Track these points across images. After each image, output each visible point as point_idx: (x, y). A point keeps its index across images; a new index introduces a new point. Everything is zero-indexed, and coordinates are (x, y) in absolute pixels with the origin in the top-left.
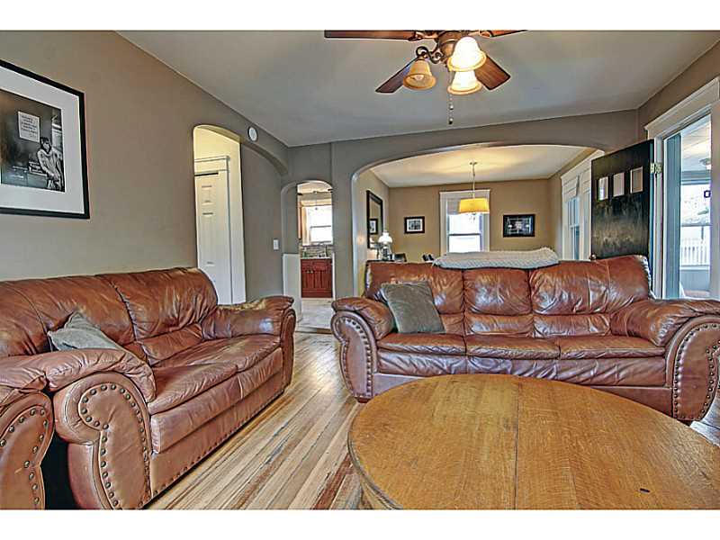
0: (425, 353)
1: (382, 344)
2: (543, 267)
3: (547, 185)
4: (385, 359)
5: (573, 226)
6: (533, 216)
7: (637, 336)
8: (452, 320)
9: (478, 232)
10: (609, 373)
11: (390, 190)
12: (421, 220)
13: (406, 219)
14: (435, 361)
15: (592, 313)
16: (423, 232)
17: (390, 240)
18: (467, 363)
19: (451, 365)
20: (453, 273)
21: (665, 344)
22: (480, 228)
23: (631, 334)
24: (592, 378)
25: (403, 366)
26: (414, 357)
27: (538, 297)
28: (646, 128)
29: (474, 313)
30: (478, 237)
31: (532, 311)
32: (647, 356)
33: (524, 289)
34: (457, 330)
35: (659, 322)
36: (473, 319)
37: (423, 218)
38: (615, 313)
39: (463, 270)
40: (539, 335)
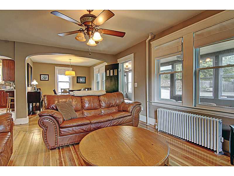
0: (78, 126)
1: (61, 126)
2: (102, 95)
3: (89, 69)
4: (62, 131)
5: (97, 81)
6: (85, 77)
7: (125, 111)
8: (79, 113)
9: (69, 81)
10: (122, 121)
11: (34, 63)
12: (47, 76)
13: (41, 75)
14: (81, 128)
15: (114, 106)
16: (48, 80)
17: (37, 83)
18: (91, 126)
19: (86, 128)
20: (78, 98)
21: (131, 113)
22: (69, 80)
23: (124, 111)
24: (120, 123)
25: (70, 132)
26: (74, 128)
27: (102, 103)
28: (118, 60)
29: (85, 110)
30: (68, 83)
31: (101, 107)
32: (129, 116)
33: (98, 101)
34: (81, 116)
35: (130, 107)
36: (85, 112)
37: (48, 75)
38: (118, 106)
39: (81, 97)
40: (103, 114)
